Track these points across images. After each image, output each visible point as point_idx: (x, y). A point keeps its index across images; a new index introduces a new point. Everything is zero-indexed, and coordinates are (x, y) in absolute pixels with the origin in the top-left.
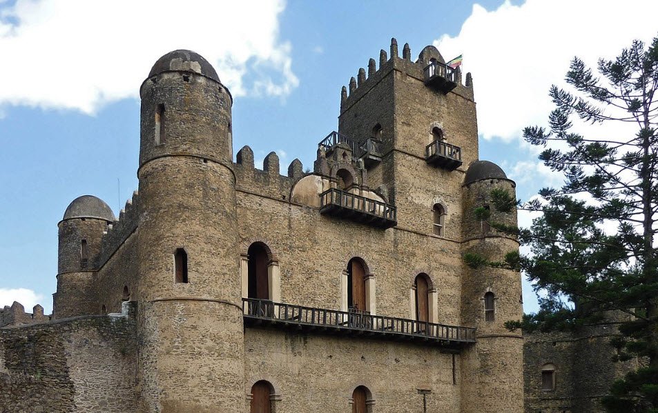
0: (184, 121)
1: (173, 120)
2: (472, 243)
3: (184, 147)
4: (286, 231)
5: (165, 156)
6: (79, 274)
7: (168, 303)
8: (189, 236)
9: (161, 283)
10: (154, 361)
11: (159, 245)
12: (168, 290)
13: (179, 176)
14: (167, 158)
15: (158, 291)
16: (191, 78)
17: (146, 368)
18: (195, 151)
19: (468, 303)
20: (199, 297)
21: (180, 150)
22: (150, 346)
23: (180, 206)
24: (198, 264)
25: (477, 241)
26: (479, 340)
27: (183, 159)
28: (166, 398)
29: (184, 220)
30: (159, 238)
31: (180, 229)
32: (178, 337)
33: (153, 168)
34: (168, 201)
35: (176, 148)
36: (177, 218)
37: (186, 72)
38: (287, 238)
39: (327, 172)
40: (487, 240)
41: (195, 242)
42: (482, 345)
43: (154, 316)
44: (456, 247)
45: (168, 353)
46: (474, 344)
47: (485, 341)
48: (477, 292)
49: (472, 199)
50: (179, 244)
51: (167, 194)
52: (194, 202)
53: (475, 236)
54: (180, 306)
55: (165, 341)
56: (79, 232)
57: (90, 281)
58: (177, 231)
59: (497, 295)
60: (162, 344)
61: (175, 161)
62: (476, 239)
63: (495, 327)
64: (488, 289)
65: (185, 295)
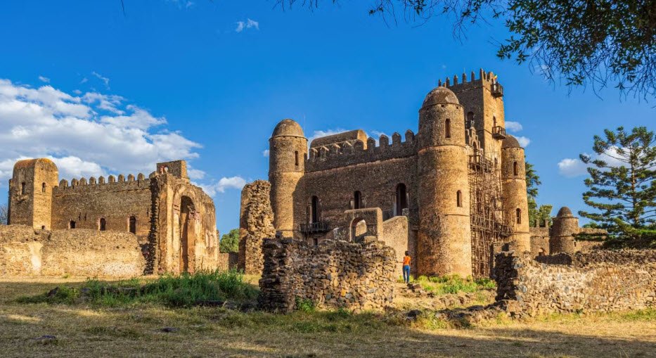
1: (454, 127)
2: (508, 181)
3: (458, 141)
7: (455, 216)
8: (462, 184)
9: (452, 206)
11: (449, 187)
12: (455, 210)
13: (458, 155)
14: (452, 146)
21: (457, 143)
23: (459, 170)
24: (465, 198)
25: (511, 180)
27: (459, 147)
29: (460, 177)
30: (450, 184)
31: (459, 181)
33: (445, 149)
35: (455, 141)
36: (458, 176)
40: (517, 180)
42: (516, 237)
43: (447, 222)
48: (513, 208)
49: (508, 156)
50: (459, 188)
51: (453, 164)
53: (510, 177)
56: (293, 146)
59: (522, 210)
60: (453, 236)
63: (521, 227)
64: (518, 207)
65: (461, 213)
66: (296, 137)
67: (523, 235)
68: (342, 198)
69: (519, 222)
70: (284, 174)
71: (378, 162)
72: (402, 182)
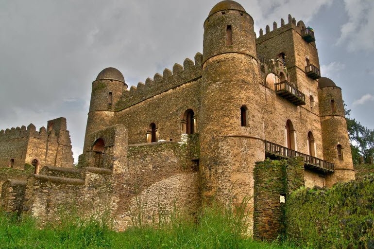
0: (242, 36)
1: (236, 34)
2: (327, 118)
3: (243, 49)
4: (265, 102)
5: (234, 52)
6: (106, 112)
7: (238, 138)
8: (249, 99)
9: (234, 126)
10: (228, 175)
11: (231, 102)
12: (238, 130)
13: (242, 64)
14: (235, 54)
15: (230, 130)
16: (244, 14)
17: (221, 180)
18: (248, 52)
19: (328, 150)
20: (254, 136)
21: (241, 51)
22: (225, 165)
23: (243, 81)
24: (253, 116)
25: (330, 117)
26: (336, 171)
27: (243, 56)
28: (237, 201)
29: (245, 90)
30: (231, 98)
31: (243, 94)
32: (245, 161)
33: (225, 58)
34: (236, 77)
35: (239, 49)
36: (242, 88)
37: (242, 11)
38: (266, 105)
39: (276, 72)
40: (335, 117)
41: (251, 103)
42: (338, 173)
43: (228, 146)
44: (318, 119)
45: (238, 171)
46: (334, 172)
47: (340, 171)
48: (333, 144)
49: (325, 95)
50: (244, 103)
51: (236, 74)
52: (250, 80)
53: (328, 114)
54: (245, 141)
55: (236, 163)
56: (108, 88)
57: (112, 117)
58: (242, 95)
59: (343, 146)
60: (234, 164)
61: (239, 56)
62: (329, 116)
63: (344, 164)
64: (338, 143)
65: (247, 134)
66: (112, 80)
67: (346, 172)
68: (140, 133)
69: (341, 158)
70: (97, 112)
71: (171, 91)
72: (190, 107)
